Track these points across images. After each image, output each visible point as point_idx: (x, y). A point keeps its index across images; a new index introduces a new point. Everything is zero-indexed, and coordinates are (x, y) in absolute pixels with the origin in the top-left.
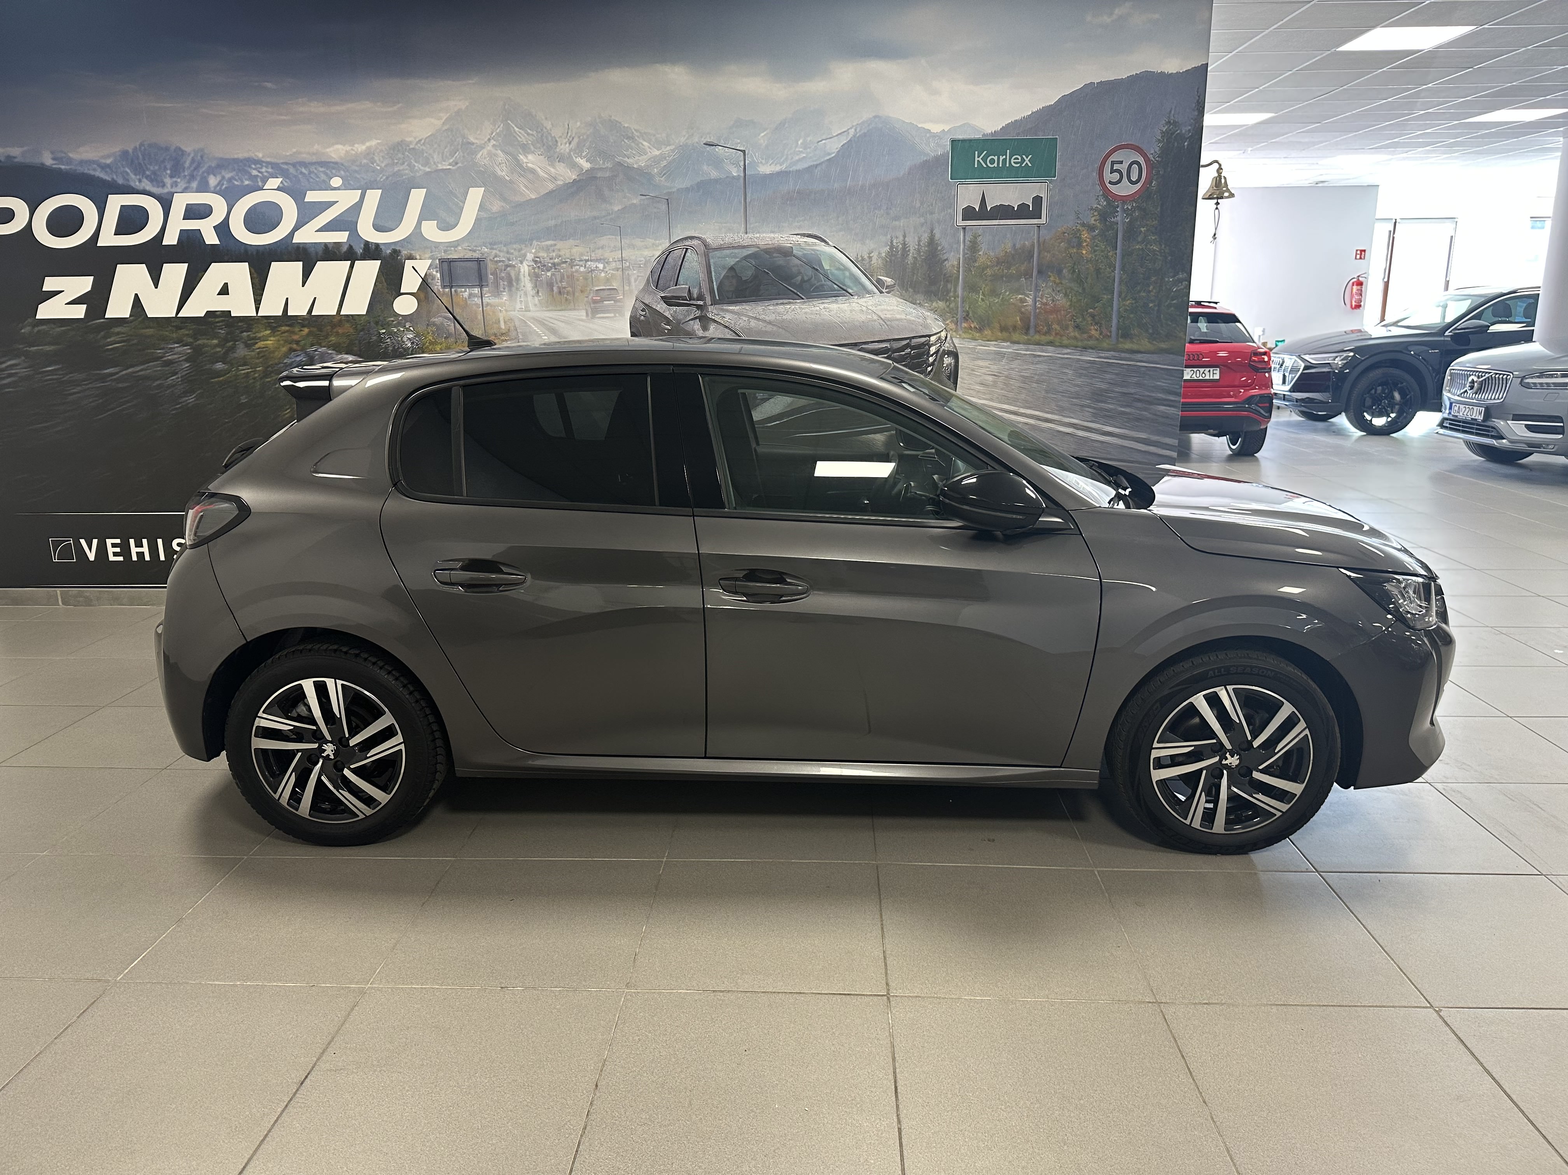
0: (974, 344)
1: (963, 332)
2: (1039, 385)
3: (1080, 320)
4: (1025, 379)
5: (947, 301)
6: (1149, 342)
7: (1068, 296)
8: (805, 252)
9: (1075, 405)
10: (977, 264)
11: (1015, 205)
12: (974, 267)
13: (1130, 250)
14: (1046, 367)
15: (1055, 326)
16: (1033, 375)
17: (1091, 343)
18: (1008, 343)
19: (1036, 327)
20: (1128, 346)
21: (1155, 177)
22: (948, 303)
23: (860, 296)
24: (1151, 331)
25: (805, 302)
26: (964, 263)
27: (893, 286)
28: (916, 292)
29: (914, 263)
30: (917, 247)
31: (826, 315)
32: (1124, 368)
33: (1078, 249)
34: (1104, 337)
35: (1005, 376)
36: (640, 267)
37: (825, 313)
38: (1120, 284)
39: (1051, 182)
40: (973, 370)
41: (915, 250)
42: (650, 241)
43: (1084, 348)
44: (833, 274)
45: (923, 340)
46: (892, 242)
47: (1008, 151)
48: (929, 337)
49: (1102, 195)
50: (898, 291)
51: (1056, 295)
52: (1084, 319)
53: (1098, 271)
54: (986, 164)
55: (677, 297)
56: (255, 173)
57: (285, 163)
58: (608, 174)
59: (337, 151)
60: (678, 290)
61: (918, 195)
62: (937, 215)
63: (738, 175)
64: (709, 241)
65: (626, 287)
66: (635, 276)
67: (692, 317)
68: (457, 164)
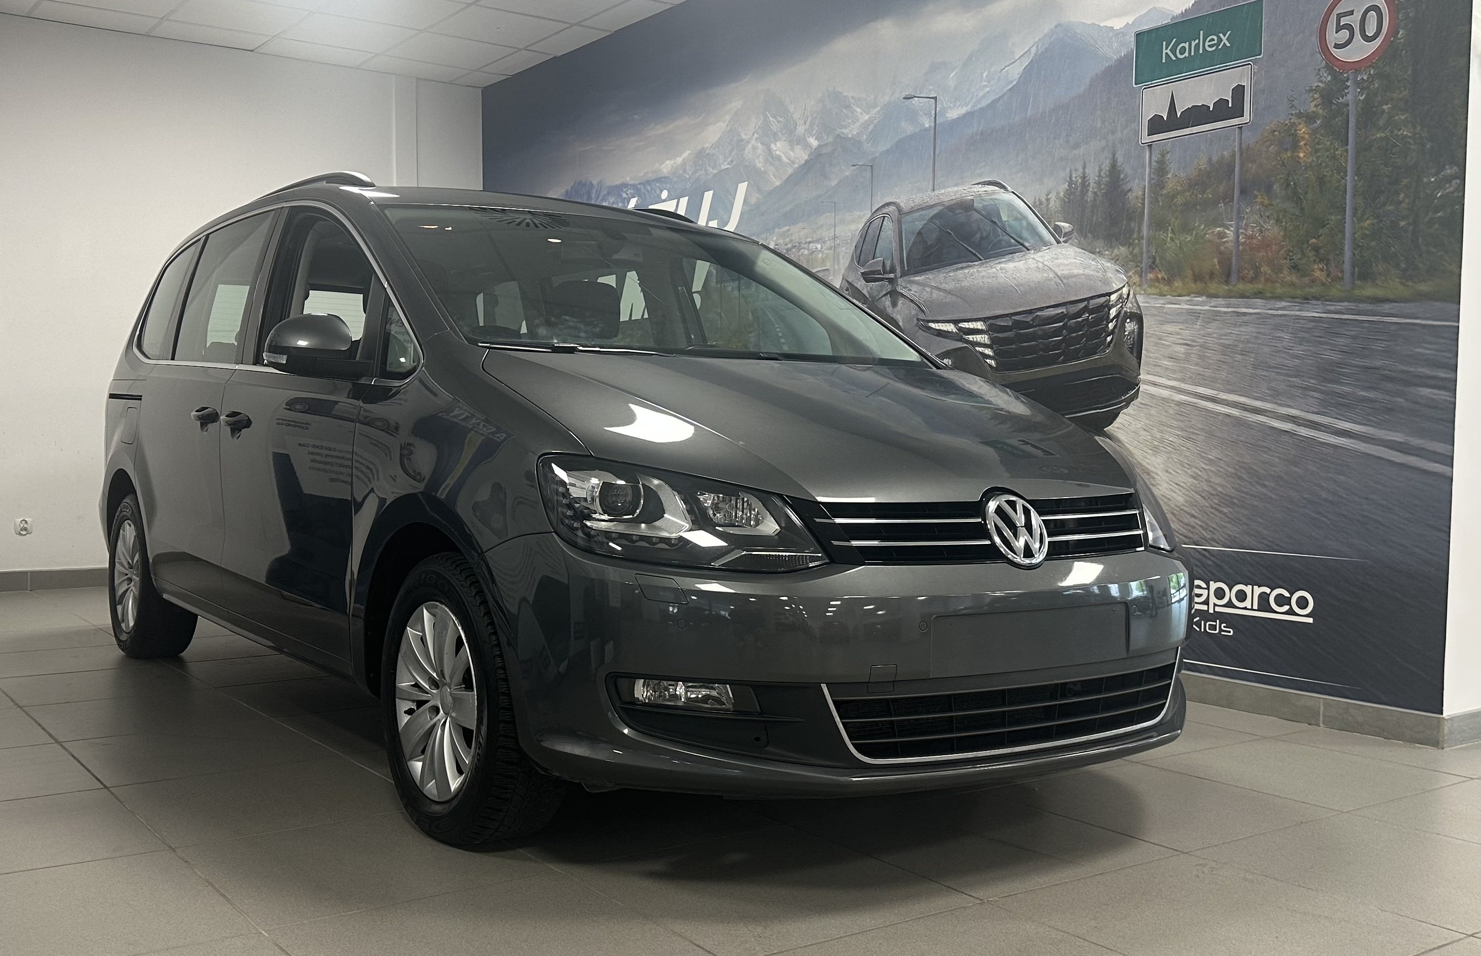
0: (1162, 302)
1: (1149, 286)
2: (1244, 357)
3: (1299, 256)
4: (1227, 349)
5: (1130, 244)
6: (1401, 283)
7: (1281, 222)
8: (985, 203)
9: (1295, 386)
10: (1165, 192)
11: (1210, 104)
12: (1162, 195)
13: (1367, 141)
14: (1253, 329)
15: (1265, 269)
16: (1236, 343)
17: (1314, 290)
18: (1204, 298)
19: (1239, 271)
20: (1369, 291)
21: (1403, 23)
22: (1131, 249)
23: (1037, 250)
24: (1403, 266)
26: (1150, 192)
27: (1071, 233)
28: (1096, 237)
29: (1094, 200)
30: (1097, 179)
31: (1002, 278)
32: (1363, 328)
33: (1293, 152)
34: (1333, 280)
35: (1200, 346)
36: (847, 243)
37: (1002, 275)
38: (1354, 196)
39: (1255, 62)
40: (1160, 339)
41: (1095, 183)
42: (857, 213)
43: (1307, 299)
44: (1010, 226)
45: (1103, 299)
46: (1071, 178)
47: (1202, 32)
48: (1109, 296)
49: (1324, 68)
50: (1076, 239)
51: (1265, 222)
52: (1303, 254)
53: (1321, 180)
54: (1176, 56)
55: (873, 272)
56: (624, 195)
57: (640, 184)
58: (829, 149)
59: (667, 167)
60: (875, 264)
61: (1099, 112)
62: (1119, 133)
63: (930, 126)
64: (902, 204)
65: (836, 267)
66: (843, 253)
67: (884, 293)
68: (732, 162)
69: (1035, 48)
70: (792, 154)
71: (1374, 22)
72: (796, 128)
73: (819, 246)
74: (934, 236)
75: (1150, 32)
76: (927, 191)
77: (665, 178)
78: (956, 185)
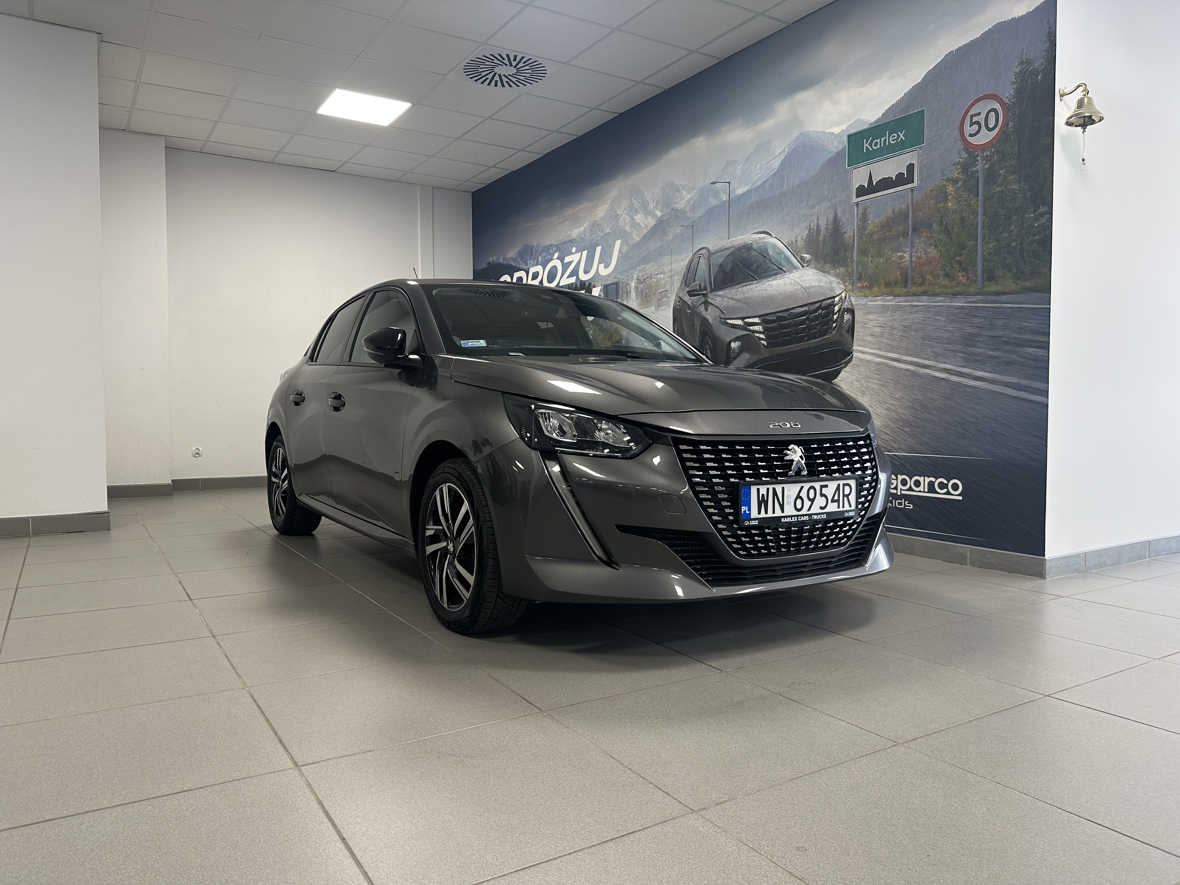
0: (866, 301)
1: (858, 291)
2: (917, 333)
4: (906, 329)
5: (846, 266)
6: (1013, 282)
7: (938, 247)
8: (760, 245)
9: (948, 350)
10: (867, 232)
11: (893, 176)
12: (865, 234)
13: (990, 194)
14: (922, 315)
15: (929, 277)
16: (911, 324)
17: (959, 289)
18: (892, 297)
19: (912, 279)
20: (993, 288)
21: (1011, 118)
23: (790, 272)
24: (1014, 271)
25: (758, 282)
26: (858, 233)
27: (810, 260)
28: (825, 263)
29: (824, 240)
30: (826, 226)
31: (770, 290)
32: (990, 311)
33: (945, 203)
34: (970, 282)
35: (890, 327)
36: (679, 273)
37: (769, 288)
38: (983, 228)
39: (920, 148)
40: (865, 324)
41: (825, 229)
42: (684, 255)
43: (955, 295)
44: (774, 258)
46: (810, 227)
47: (887, 132)
48: (834, 299)
49: (963, 149)
50: (814, 264)
51: (928, 248)
52: (952, 267)
53: (962, 220)
54: (872, 148)
55: (694, 291)
56: (551, 251)
57: (560, 244)
58: (668, 217)
59: (575, 233)
60: (695, 285)
61: (826, 185)
62: (839, 198)
63: (726, 200)
64: (710, 248)
65: (672, 288)
66: (676, 280)
67: (700, 303)
68: (612, 228)
69: (787, 148)
70: (646, 221)
71: (993, 119)
72: (648, 205)
73: (662, 276)
74: (730, 266)
75: (856, 134)
76: (725, 240)
77: (574, 239)
78: (742, 235)
